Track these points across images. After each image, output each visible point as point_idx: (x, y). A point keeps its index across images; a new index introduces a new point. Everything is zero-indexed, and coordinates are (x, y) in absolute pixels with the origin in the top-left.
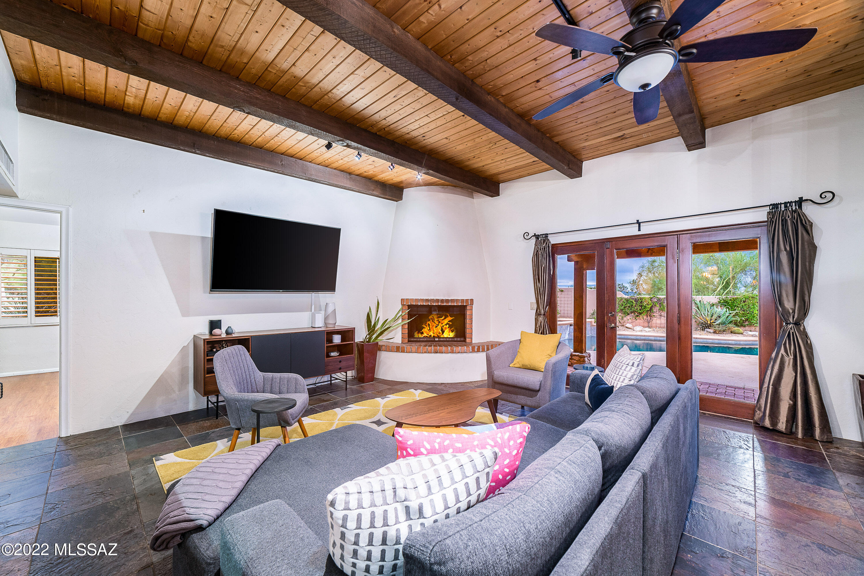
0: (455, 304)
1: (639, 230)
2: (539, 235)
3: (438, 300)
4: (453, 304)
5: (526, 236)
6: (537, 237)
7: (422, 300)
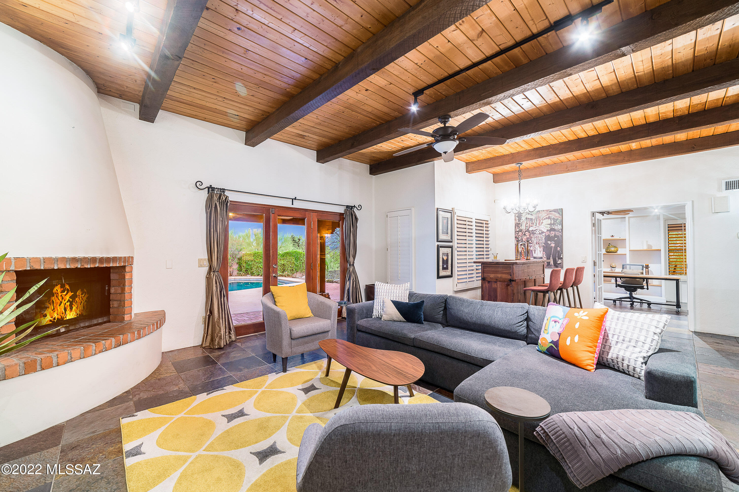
0: (118, 265)
1: (293, 204)
2: (214, 188)
3: (94, 260)
4: (114, 265)
5: (198, 185)
6: (211, 189)
7: (64, 259)
